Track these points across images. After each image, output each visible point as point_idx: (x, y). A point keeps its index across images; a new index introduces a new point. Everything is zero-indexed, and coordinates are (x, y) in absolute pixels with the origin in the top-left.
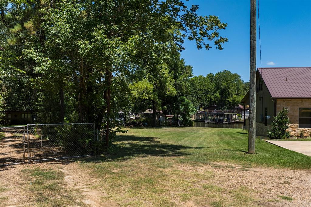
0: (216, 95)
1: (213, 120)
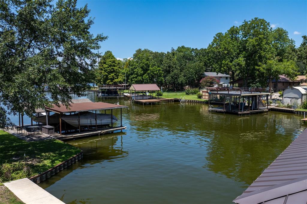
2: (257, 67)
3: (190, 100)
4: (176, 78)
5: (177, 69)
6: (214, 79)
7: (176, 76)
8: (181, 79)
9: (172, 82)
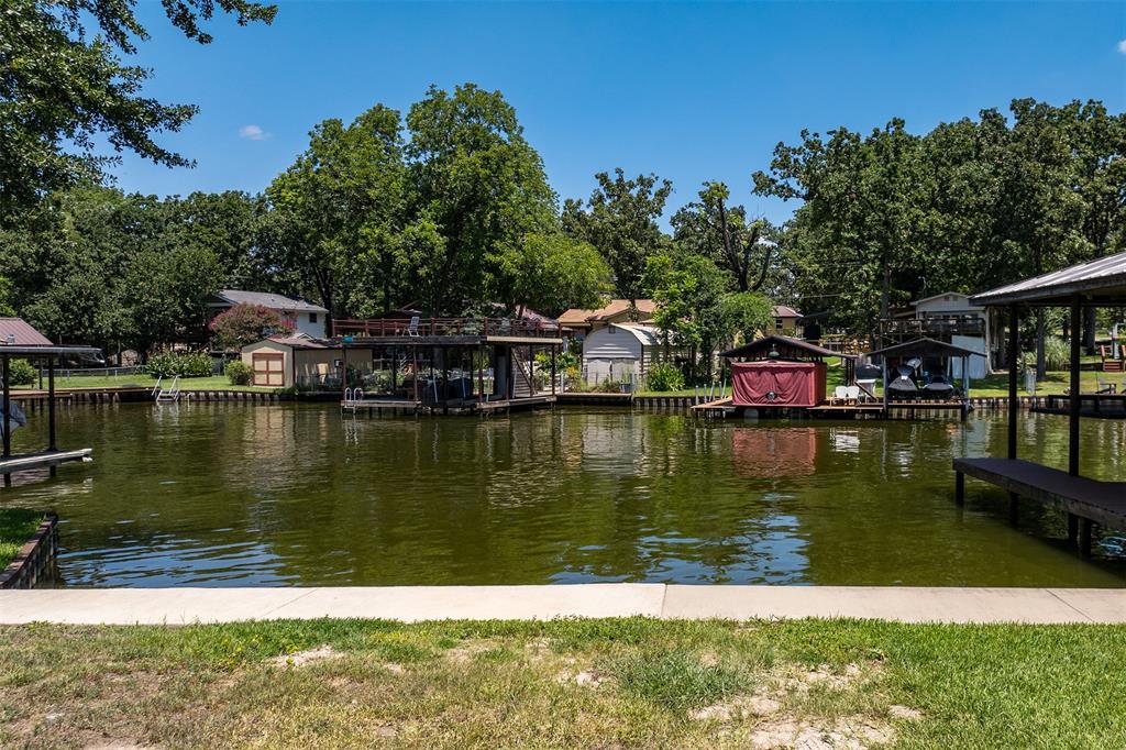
0: (416, 229)
1: (402, 392)
2: (489, 257)
3: (206, 392)
4: (86, 310)
5: (84, 270)
6: (274, 314)
7: (88, 299)
8: (111, 315)
9: (63, 328)
